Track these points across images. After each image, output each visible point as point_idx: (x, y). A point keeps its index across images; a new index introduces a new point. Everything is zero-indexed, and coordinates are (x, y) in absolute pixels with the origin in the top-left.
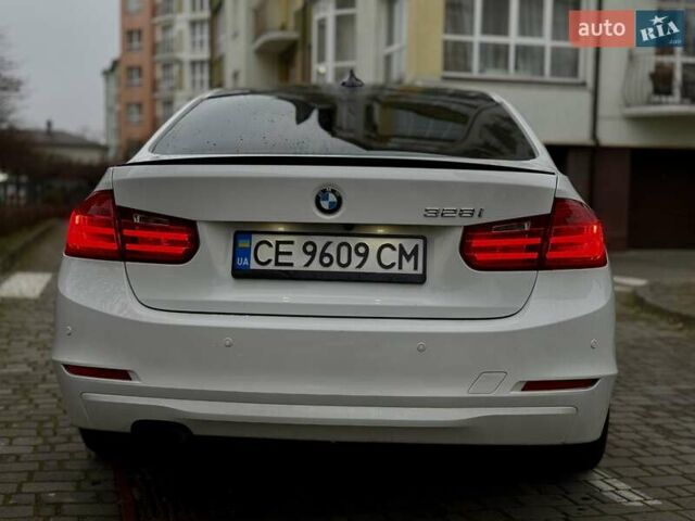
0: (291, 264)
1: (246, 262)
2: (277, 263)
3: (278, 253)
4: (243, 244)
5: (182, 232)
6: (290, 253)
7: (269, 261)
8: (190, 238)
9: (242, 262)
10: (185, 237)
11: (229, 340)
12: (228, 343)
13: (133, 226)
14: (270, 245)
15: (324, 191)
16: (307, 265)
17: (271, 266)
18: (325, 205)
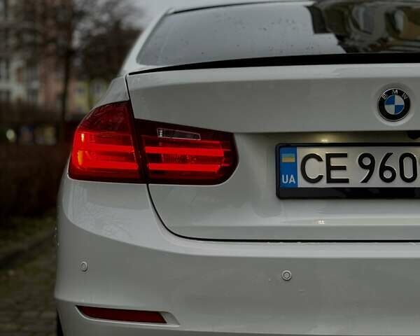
0: (346, 181)
1: (292, 180)
2: (330, 180)
3: (330, 168)
4: (286, 158)
5: (215, 146)
6: (344, 168)
7: (320, 177)
8: (226, 154)
9: (287, 180)
10: (220, 152)
11: (287, 273)
12: (287, 276)
13: (155, 142)
14: (319, 159)
15: (389, 93)
16: (365, 181)
17: (323, 184)
18: (390, 109)
